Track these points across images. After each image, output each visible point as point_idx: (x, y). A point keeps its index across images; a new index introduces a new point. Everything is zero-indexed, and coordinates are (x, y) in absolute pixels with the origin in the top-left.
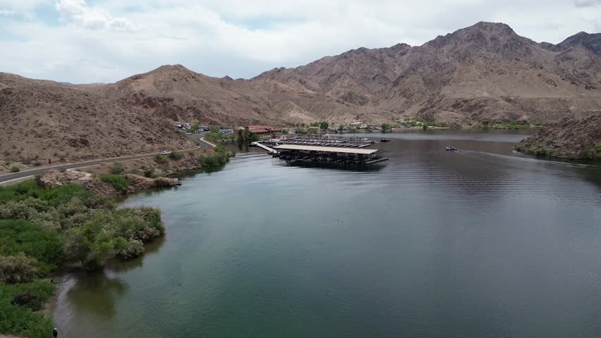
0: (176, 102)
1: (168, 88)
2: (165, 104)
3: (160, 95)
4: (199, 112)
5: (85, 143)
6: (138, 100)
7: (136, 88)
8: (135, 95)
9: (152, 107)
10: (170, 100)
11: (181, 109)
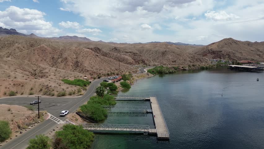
0: (223, 52)
1: (222, 47)
2: (218, 53)
3: (218, 50)
4: (230, 56)
5: (175, 62)
6: (209, 52)
7: (210, 48)
8: (209, 50)
9: (214, 54)
10: (221, 52)
11: (223, 55)
